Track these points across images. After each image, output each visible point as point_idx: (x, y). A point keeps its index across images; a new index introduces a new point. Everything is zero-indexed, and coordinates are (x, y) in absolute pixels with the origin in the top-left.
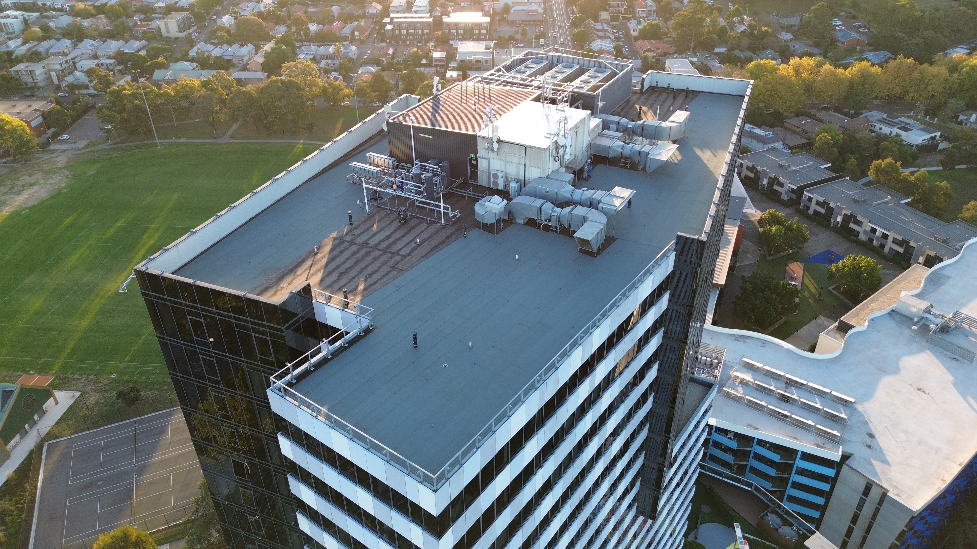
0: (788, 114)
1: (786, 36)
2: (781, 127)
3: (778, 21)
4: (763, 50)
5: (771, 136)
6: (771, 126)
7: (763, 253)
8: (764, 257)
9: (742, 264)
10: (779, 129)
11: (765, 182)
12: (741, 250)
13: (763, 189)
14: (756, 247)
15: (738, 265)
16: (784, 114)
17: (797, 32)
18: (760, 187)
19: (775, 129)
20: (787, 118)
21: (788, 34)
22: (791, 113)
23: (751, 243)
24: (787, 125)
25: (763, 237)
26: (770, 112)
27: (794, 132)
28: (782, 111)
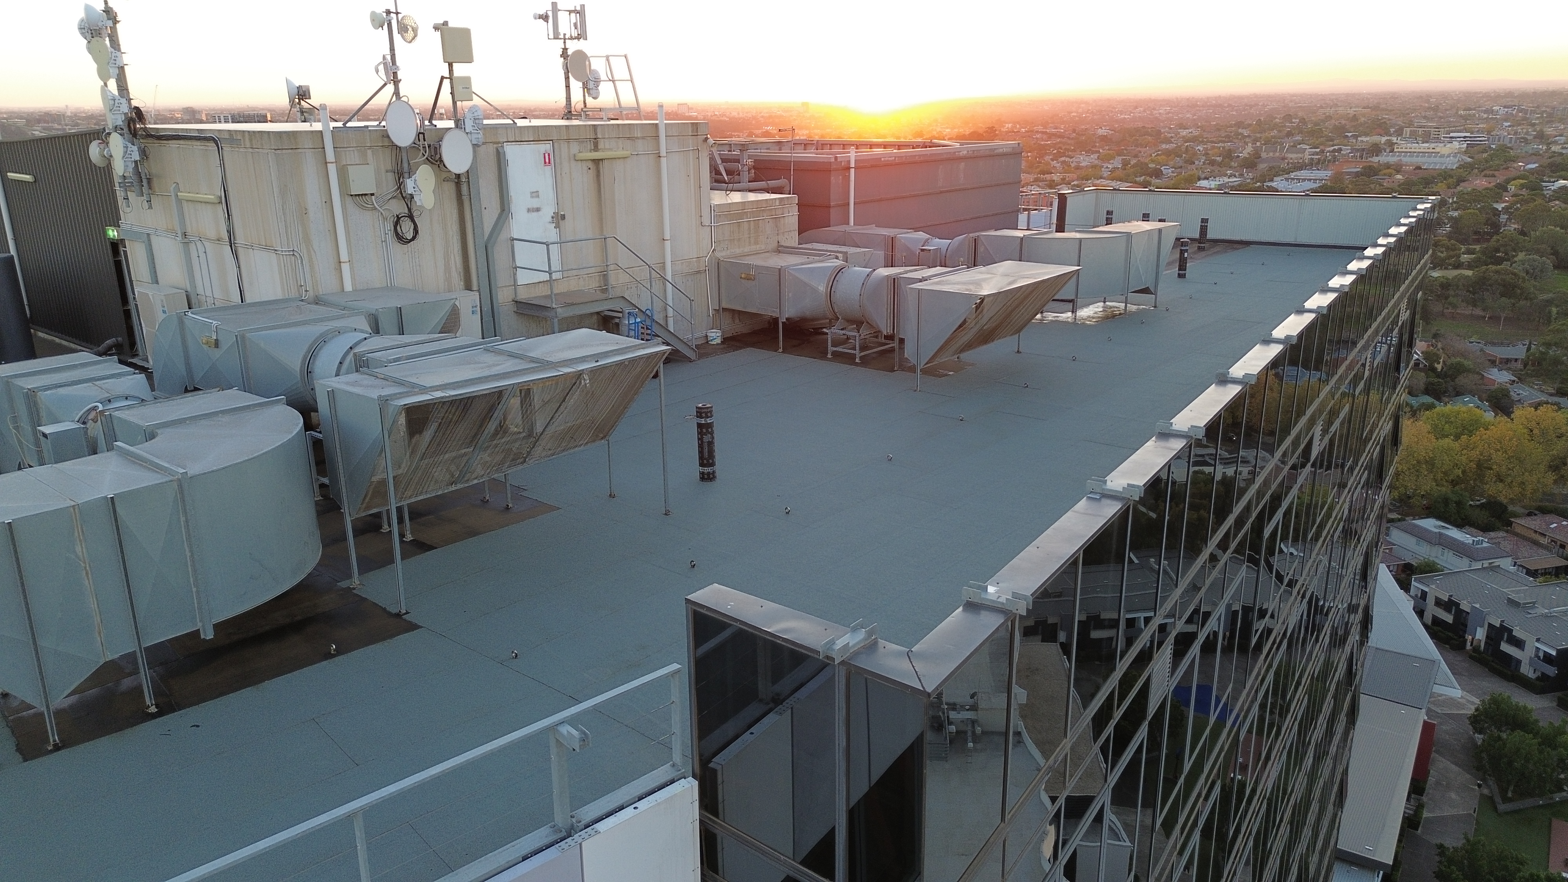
0: (1517, 509)
1: (1500, 377)
2: (1507, 531)
3: (1482, 350)
4: (1457, 396)
5: (1485, 545)
6: (1485, 529)
7: (1486, 791)
8: (1488, 802)
9: (1438, 813)
10: (1501, 534)
11: (1481, 634)
12: (1431, 780)
13: (1476, 649)
14: (1468, 776)
15: (1426, 814)
16: (1511, 508)
17: (1521, 370)
18: (1469, 644)
19: (1492, 534)
20: (1516, 516)
21: (1505, 372)
22: (1523, 507)
23: (1456, 764)
24: (1518, 530)
25: (1484, 755)
26: (1478, 503)
27: (1536, 543)
28: (1505, 501)
